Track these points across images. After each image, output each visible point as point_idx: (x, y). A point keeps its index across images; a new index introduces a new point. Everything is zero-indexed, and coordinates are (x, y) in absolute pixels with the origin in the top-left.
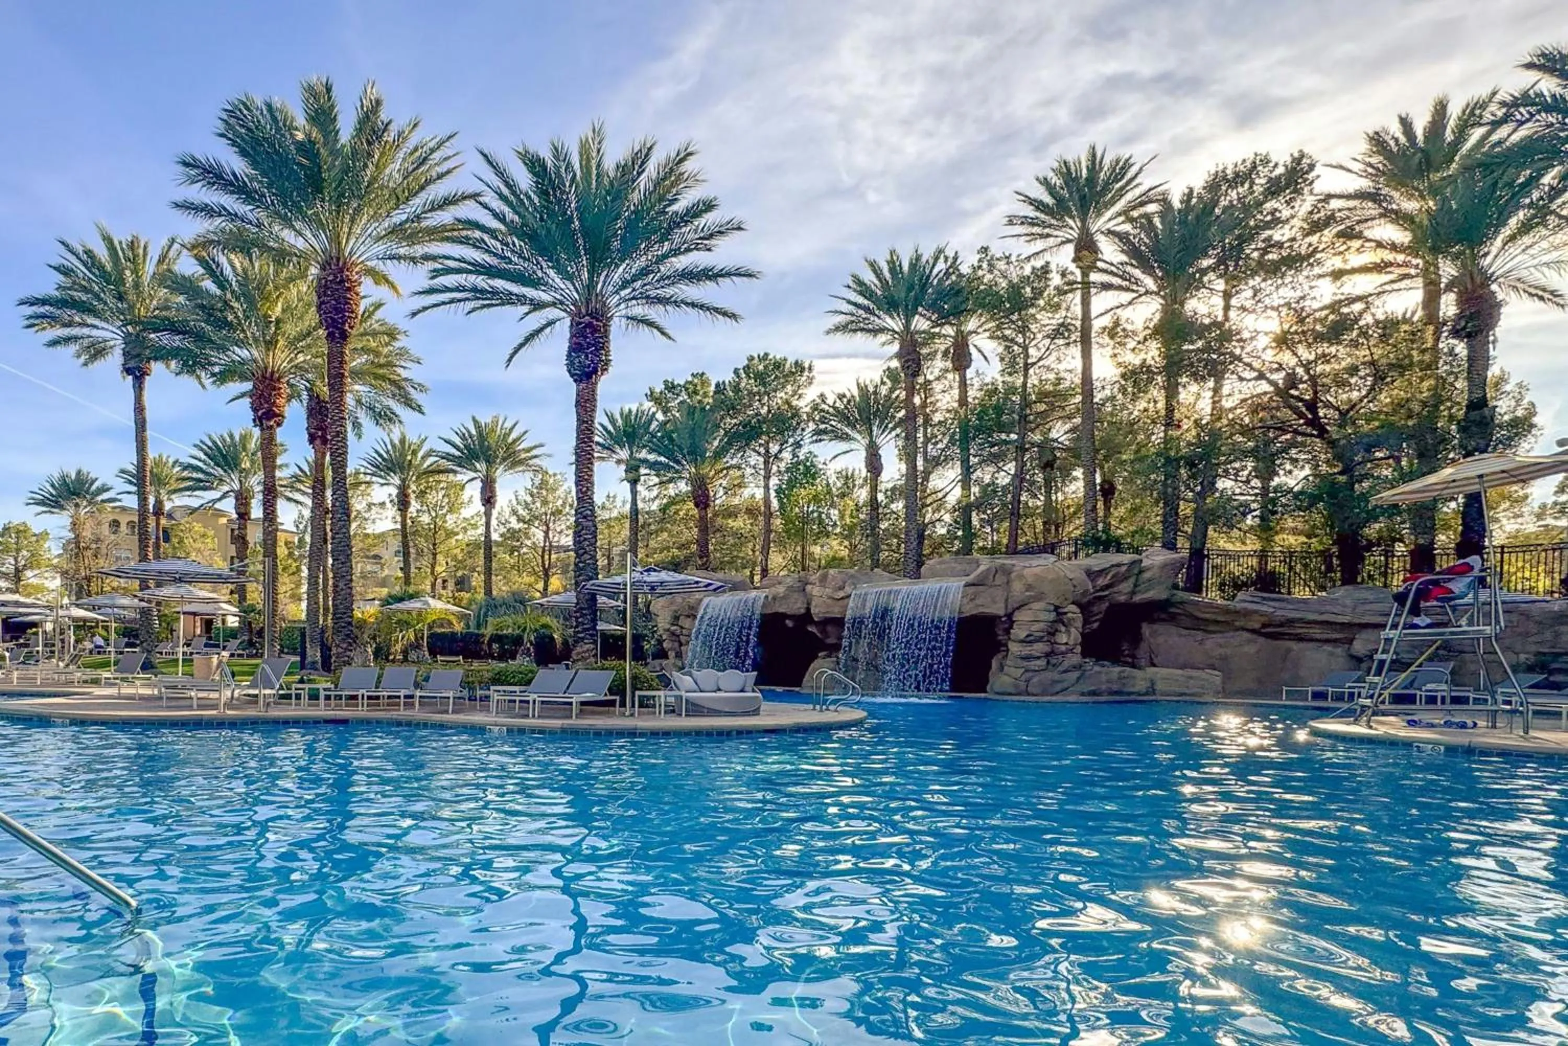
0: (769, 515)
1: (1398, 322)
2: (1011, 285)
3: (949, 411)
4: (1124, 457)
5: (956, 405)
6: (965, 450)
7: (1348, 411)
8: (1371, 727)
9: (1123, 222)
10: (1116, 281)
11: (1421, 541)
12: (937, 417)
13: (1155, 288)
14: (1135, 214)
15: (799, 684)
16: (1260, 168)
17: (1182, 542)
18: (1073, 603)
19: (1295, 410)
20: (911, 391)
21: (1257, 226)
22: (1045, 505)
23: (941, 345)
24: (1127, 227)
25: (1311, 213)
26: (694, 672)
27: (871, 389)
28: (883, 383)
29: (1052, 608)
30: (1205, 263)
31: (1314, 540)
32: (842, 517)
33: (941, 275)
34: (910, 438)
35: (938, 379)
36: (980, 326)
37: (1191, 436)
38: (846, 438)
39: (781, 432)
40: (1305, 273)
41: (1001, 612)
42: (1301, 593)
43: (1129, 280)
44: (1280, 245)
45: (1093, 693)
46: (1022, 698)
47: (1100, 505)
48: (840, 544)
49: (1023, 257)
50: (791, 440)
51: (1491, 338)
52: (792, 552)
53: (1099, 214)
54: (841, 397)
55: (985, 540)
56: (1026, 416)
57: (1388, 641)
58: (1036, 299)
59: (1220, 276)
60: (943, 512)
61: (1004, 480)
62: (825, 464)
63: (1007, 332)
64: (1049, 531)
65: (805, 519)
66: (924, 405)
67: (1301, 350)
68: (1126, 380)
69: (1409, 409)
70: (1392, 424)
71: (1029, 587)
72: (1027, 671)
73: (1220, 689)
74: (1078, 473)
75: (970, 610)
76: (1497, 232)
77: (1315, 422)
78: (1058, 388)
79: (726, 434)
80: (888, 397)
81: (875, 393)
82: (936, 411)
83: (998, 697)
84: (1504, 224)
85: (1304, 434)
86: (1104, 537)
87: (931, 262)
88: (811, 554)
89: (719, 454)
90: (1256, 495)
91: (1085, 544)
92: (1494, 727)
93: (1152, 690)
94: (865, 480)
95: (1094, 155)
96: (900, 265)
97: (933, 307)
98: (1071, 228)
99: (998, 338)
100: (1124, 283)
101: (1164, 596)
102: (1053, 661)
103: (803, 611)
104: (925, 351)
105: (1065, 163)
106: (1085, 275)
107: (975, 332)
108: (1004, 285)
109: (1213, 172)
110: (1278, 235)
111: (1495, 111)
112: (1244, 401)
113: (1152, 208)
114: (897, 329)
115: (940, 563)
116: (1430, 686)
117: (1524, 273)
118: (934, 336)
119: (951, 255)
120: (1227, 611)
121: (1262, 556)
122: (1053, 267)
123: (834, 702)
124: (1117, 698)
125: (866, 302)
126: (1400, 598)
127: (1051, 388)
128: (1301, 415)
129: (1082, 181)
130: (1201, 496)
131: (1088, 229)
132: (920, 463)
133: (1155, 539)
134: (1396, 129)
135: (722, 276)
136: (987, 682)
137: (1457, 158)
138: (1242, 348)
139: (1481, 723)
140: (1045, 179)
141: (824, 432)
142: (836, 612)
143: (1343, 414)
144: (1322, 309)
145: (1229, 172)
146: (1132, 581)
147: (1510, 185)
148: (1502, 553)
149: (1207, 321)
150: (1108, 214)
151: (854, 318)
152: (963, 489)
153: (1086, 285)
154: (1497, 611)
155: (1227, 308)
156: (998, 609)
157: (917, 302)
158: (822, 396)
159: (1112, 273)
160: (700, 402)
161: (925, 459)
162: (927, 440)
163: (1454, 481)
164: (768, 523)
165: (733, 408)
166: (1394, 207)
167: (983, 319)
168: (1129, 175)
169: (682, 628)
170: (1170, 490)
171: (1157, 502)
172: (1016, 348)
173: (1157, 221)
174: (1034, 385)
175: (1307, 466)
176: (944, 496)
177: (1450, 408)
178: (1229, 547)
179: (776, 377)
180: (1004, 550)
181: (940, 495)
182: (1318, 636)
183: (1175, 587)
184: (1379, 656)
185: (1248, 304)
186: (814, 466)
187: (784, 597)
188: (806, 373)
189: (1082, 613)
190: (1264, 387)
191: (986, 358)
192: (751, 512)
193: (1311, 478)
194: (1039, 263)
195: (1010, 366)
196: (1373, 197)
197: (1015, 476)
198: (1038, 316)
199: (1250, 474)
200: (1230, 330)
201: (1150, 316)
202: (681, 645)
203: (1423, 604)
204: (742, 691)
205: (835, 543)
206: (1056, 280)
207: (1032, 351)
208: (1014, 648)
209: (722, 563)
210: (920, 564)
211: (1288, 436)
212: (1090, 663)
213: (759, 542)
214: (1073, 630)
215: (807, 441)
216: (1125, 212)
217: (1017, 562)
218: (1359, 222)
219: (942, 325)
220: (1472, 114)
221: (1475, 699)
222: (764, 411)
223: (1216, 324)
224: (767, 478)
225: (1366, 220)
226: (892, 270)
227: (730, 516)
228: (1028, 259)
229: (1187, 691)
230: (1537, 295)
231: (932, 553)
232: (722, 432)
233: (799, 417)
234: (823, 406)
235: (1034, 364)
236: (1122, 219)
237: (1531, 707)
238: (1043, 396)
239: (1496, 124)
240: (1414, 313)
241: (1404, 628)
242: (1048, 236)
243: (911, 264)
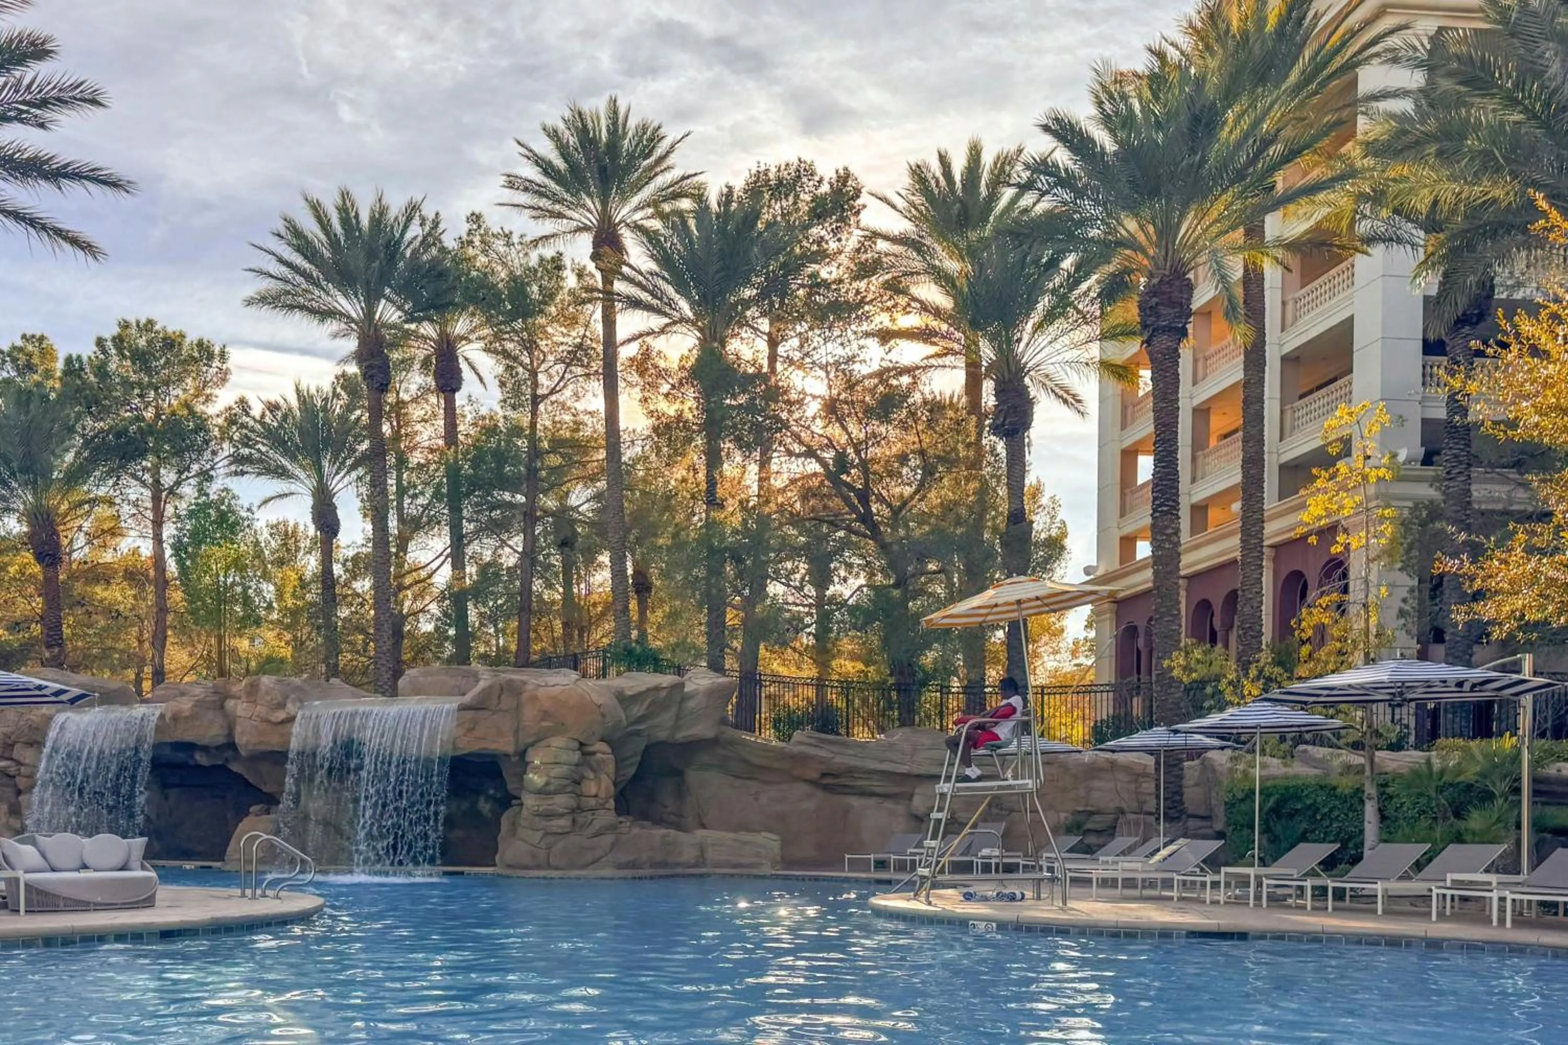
0: (162, 583)
1: (944, 407)
2: (513, 278)
3: (432, 451)
4: (661, 541)
5: (441, 442)
6: (455, 510)
7: (901, 508)
8: (930, 904)
9: (652, 217)
10: (645, 296)
11: (972, 676)
12: (416, 458)
13: (689, 314)
14: (667, 207)
15: (221, 857)
16: (805, 180)
17: (730, 663)
18: (602, 740)
19: (846, 500)
20: (377, 414)
21: (803, 256)
22: (564, 599)
23: (420, 351)
24: (656, 224)
25: (858, 251)
26: (41, 839)
27: (319, 403)
28: (336, 395)
29: (576, 745)
30: (748, 293)
31: (871, 668)
32: (280, 595)
33: (416, 243)
34: (377, 486)
35: (415, 400)
36: (473, 331)
37: (736, 521)
38: (281, 473)
39: (178, 453)
40: (853, 327)
41: (510, 749)
42: (861, 735)
43: (661, 299)
44: (826, 284)
45: (633, 865)
46: (542, 873)
47: (633, 605)
48: (279, 637)
49: (528, 239)
50: (195, 467)
51: (1027, 440)
52: (205, 644)
53: (624, 200)
54: (273, 407)
55: (487, 643)
56: (537, 470)
57: (943, 795)
58: (545, 303)
59: (763, 314)
60: (428, 599)
61: (509, 559)
62: (249, 510)
63: (509, 346)
64: (571, 637)
65: (221, 595)
66: (397, 437)
67: (853, 427)
68: (658, 436)
69: (957, 514)
70: (943, 531)
71: (545, 715)
72: (547, 834)
73: (779, 858)
74: (604, 558)
75: (468, 746)
76: (1028, 316)
77: (866, 518)
78: (576, 436)
79: (87, 443)
80: (343, 418)
81: (324, 409)
82: (414, 448)
83: (510, 872)
84: (1033, 308)
85: (857, 533)
86: (638, 649)
87: (402, 220)
88: (234, 650)
89: (76, 476)
90: (810, 606)
91: (617, 659)
92: (1039, 898)
93: (701, 861)
94: (314, 541)
95: (615, 112)
96: (357, 216)
97: (407, 289)
98: (589, 210)
99: (495, 352)
100: (655, 302)
101: (710, 734)
102: (580, 820)
103: (222, 740)
104: (396, 356)
105: (580, 114)
106: (607, 281)
107: (466, 339)
108: (503, 275)
109: (753, 172)
110: (827, 272)
111: (1020, 174)
112: (793, 481)
113: (685, 204)
114: (354, 315)
115: (425, 674)
116: (985, 852)
117: (1050, 369)
118: (407, 334)
119: (431, 216)
120: (783, 755)
121: (820, 684)
122: (567, 262)
123: (273, 884)
124: (662, 872)
125: (306, 265)
126: (953, 744)
127: (568, 435)
128: (853, 509)
129: (603, 148)
130: (749, 603)
131: (610, 217)
132: (393, 523)
133: (698, 656)
134: (936, 167)
135: (66, 176)
136: (496, 851)
137: (991, 219)
138: (790, 412)
139: (1029, 894)
140: (555, 131)
141: (248, 460)
142: (273, 742)
143: (896, 512)
144: (870, 376)
145: (771, 175)
146: (673, 711)
147: (1036, 262)
148: (1043, 694)
149: (751, 370)
150: (635, 200)
151: (289, 287)
152: (454, 567)
153: (609, 299)
154: (1037, 761)
155: (773, 358)
156: (504, 744)
157: (384, 278)
158: (243, 403)
159: (639, 285)
160: (38, 385)
161: (401, 519)
162: (402, 491)
163: (996, 605)
164: (161, 597)
165: (97, 403)
166: (937, 263)
167: (476, 321)
168: (659, 152)
169: (19, 763)
170: (714, 591)
171: (700, 606)
172: (520, 370)
173: (692, 223)
174: (546, 428)
175: (862, 574)
176: (430, 576)
177: (994, 518)
178: (783, 671)
179: (168, 362)
180: (512, 660)
181: (423, 574)
182: (878, 790)
183: (724, 721)
184: (935, 815)
185: (797, 355)
186: (233, 512)
187: (193, 717)
188: (216, 363)
189: (613, 753)
190: (813, 466)
191: (481, 379)
192: (133, 575)
193: (865, 589)
194: (548, 252)
195: (513, 398)
196: (915, 245)
197: (524, 555)
198: (550, 330)
199: (803, 579)
200: (777, 387)
201: (686, 353)
202: (19, 792)
203: (974, 752)
204: (123, 868)
205: (270, 635)
206: (571, 281)
207: (542, 378)
208: (529, 801)
209: (85, 657)
210: (397, 674)
211: (841, 534)
212: (626, 821)
213: (149, 626)
214: (604, 777)
215: (222, 471)
216: (654, 203)
217: (531, 679)
218: (905, 274)
219: (419, 320)
220: (1002, 169)
221: (1024, 866)
222: (149, 414)
223: (759, 375)
224: (158, 523)
225: (912, 274)
226: (345, 222)
227: (97, 580)
228: (535, 243)
229: (743, 861)
230: (1061, 397)
231: (414, 659)
232: (79, 441)
233: (207, 431)
234: (245, 419)
235: (545, 397)
236: (650, 211)
237: (1069, 874)
238: (557, 444)
239: (1024, 188)
240: (959, 398)
241: (957, 781)
242: (560, 215)
243: (372, 219)
